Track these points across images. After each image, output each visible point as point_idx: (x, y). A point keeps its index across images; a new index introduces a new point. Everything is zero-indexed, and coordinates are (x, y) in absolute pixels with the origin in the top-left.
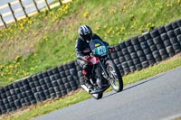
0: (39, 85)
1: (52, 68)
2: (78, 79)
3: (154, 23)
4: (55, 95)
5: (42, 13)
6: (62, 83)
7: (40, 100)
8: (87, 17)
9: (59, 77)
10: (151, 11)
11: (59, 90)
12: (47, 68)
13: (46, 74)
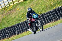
0: (2, 33)
1: (7, 28)
2: (16, 31)
3: (42, 12)
4: (7, 37)
5: (3, 9)
6: (10, 33)
7: (2, 38)
8: (19, 10)
9: (9, 31)
10: (41, 8)
11: (9, 35)
12: (5, 28)
13: (5, 30)
